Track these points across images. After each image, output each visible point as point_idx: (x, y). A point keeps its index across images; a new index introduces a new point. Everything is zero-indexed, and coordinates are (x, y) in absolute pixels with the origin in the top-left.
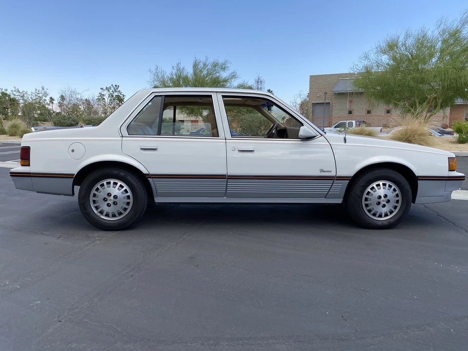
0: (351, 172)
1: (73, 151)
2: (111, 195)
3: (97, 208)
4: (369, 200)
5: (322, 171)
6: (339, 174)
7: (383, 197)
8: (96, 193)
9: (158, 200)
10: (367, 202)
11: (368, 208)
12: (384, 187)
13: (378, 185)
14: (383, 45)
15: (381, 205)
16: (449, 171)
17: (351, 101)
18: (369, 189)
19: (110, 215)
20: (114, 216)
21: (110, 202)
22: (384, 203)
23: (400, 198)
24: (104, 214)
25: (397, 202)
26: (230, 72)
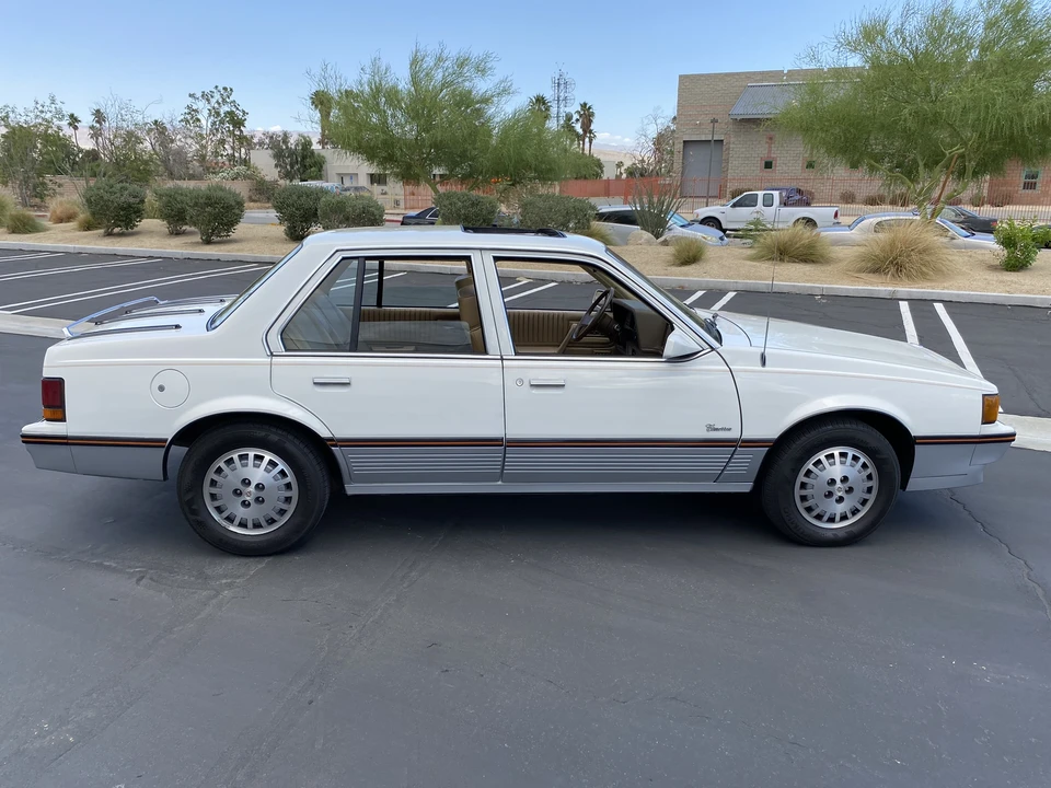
0: (773, 431)
1: (161, 388)
2: (249, 483)
3: (219, 510)
4: (808, 486)
5: (711, 428)
6: (747, 435)
7: (838, 481)
8: (215, 477)
9: (352, 489)
10: (804, 492)
11: (807, 504)
12: (843, 459)
13: (831, 456)
14: (853, 31)
15: (835, 497)
16: (983, 423)
17: (771, 139)
18: (810, 465)
19: (250, 524)
20: (257, 526)
21: (248, 498)
22: (840, 494)
23: (874, 483)
24: (237, 521)
25: (869, 490)
26: (496, 80)
